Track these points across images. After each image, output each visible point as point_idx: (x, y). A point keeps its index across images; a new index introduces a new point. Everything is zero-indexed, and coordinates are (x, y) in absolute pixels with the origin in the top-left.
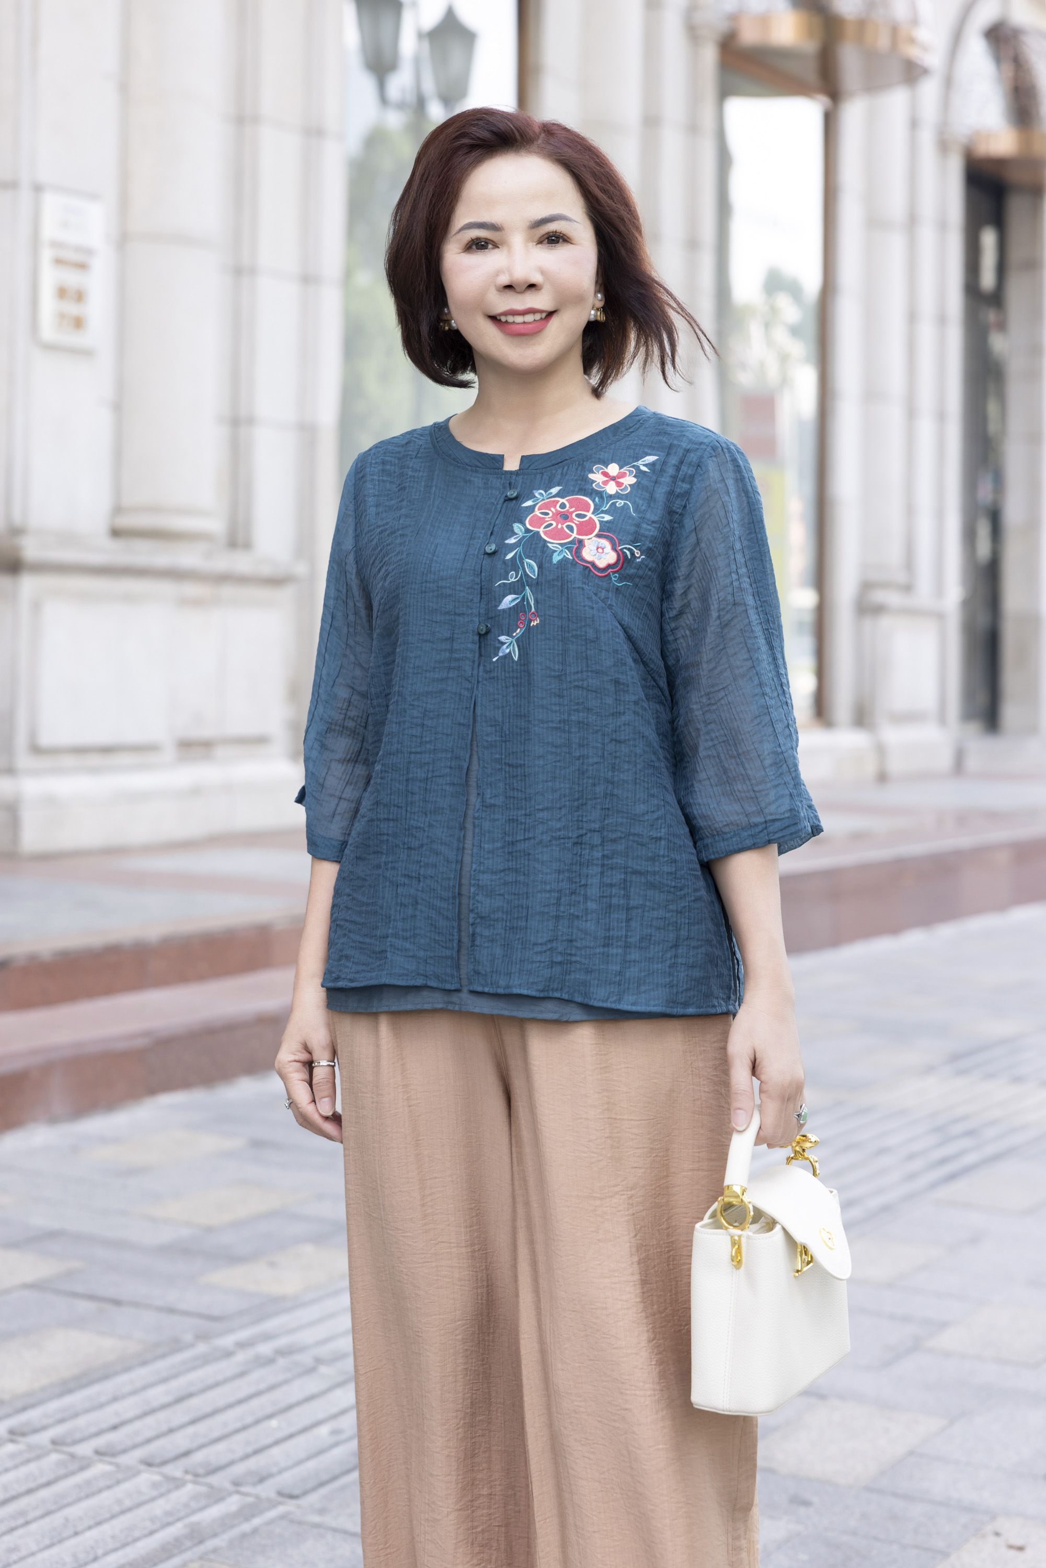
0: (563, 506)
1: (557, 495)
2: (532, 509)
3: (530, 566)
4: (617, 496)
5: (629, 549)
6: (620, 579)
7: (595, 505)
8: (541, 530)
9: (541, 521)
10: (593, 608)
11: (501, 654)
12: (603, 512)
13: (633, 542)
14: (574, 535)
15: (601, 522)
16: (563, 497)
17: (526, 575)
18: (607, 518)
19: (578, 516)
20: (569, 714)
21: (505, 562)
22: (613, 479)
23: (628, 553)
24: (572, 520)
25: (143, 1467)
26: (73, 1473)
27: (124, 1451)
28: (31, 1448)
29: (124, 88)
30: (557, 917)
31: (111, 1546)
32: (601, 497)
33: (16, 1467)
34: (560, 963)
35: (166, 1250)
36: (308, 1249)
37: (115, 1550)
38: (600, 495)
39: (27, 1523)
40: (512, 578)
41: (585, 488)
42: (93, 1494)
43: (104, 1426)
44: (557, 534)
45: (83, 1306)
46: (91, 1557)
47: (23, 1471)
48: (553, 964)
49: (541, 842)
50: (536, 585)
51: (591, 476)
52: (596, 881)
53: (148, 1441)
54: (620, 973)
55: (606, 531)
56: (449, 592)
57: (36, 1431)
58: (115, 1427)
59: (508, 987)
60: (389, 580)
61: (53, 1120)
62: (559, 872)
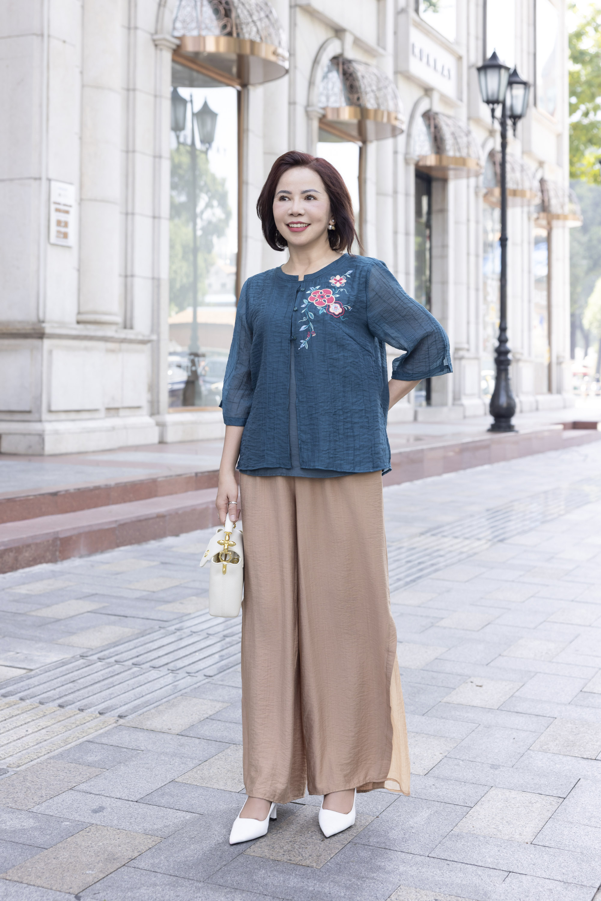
0: (321, 293)
1: (319, 289)
2: (310, 294)
3: (311, 315)
4: (340, 287)
5: (346, 307)
6: (344, 318)
7: (333, 292)
8: (314, 302)
9: (314, 299)
10: (335, 330)
11: (301, 347)
12: (336, 294)
13: (347, 304)
14: (326, 303)
15: (335, 298)
16: (321, 290)
17: (310, 318)
18: (338, 296)
19: (327, 296)
20: (328, 368)
21: (301, 314)
22: (338, 281)
23: (346, 308)
24: (325, 298)
25: (151, 669)
26: (126, 671)
27: (143, 664)
28: (109, 663)
29: (81, 138)
30: (330, 441)
31: (147, 692)
32: (335, 289)
33: (104, 669)
34: (332, 457)
35: (137, 599)
36: (194, 598)
37: (149, 693)
38: (334, 288)
39: (114, 686)
40: (305, 319)
41: (329, 286)
42: (136, 677)
43: (134, 656)
44: (320, 303)
45: (113, 618)
46: (141, 696)
47: (107, 670)
48: (330, 458)
49: (321, 414)
50: (312, 321)
51: (330, 281)
52: (342, 427)
53: (152, 660)
54: (353, 460)
55: (338, 301)
56: (280, 325)
57: (108, 658)
58: (138, 656)
59: (314, 466)
60: (258, 322)
61: (81, 557)
62: (329, 425)
